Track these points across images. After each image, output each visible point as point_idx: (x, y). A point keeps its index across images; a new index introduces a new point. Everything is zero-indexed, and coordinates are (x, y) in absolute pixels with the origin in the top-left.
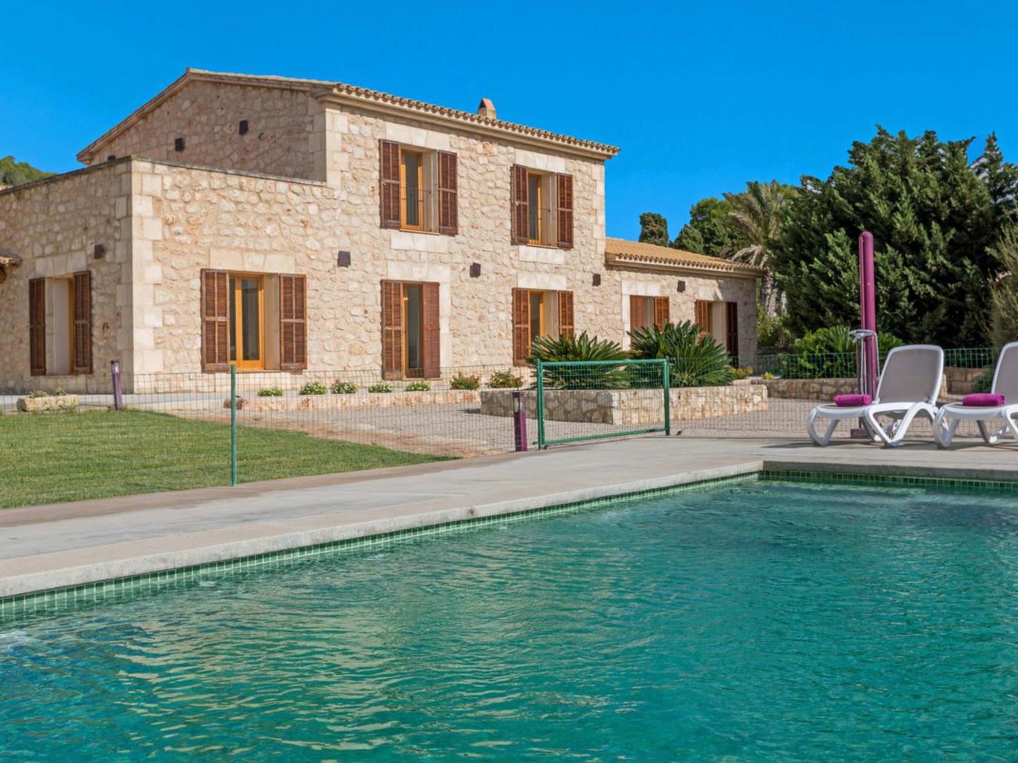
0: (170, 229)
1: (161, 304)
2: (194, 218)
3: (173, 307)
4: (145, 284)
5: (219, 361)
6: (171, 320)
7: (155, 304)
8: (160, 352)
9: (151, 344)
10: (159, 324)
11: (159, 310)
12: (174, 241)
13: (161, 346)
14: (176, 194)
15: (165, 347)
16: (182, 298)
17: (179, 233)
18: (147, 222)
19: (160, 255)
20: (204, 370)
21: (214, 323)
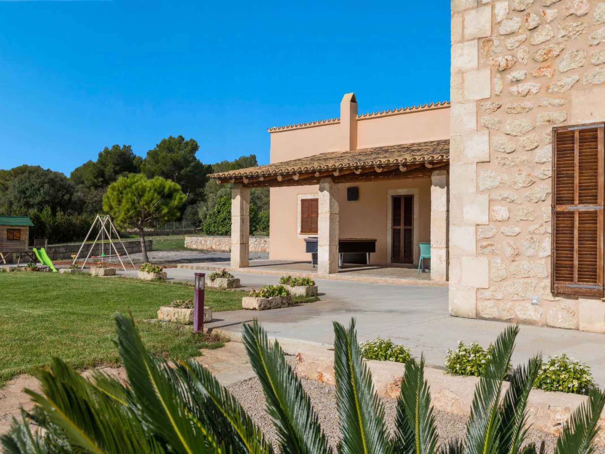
0: (502, 78)
1: (488, 190)
2: (542, 52)
3: (506, 193)
4: (465, 164)
5: (580, 279)
6: (502, 212)
7: (479, 191)
8: (484, 260)
9: (472, 247)
10: (484, 219)
11: (484, 198)
12: (511, 94)
13: (487, 250)
14: (514, 23)
15: (493, 253)
16: (521, 180)
17: (518, 81)
18: (468, 77)
19: (486, 119)
20: (556, 293)
21: (572, 213)
